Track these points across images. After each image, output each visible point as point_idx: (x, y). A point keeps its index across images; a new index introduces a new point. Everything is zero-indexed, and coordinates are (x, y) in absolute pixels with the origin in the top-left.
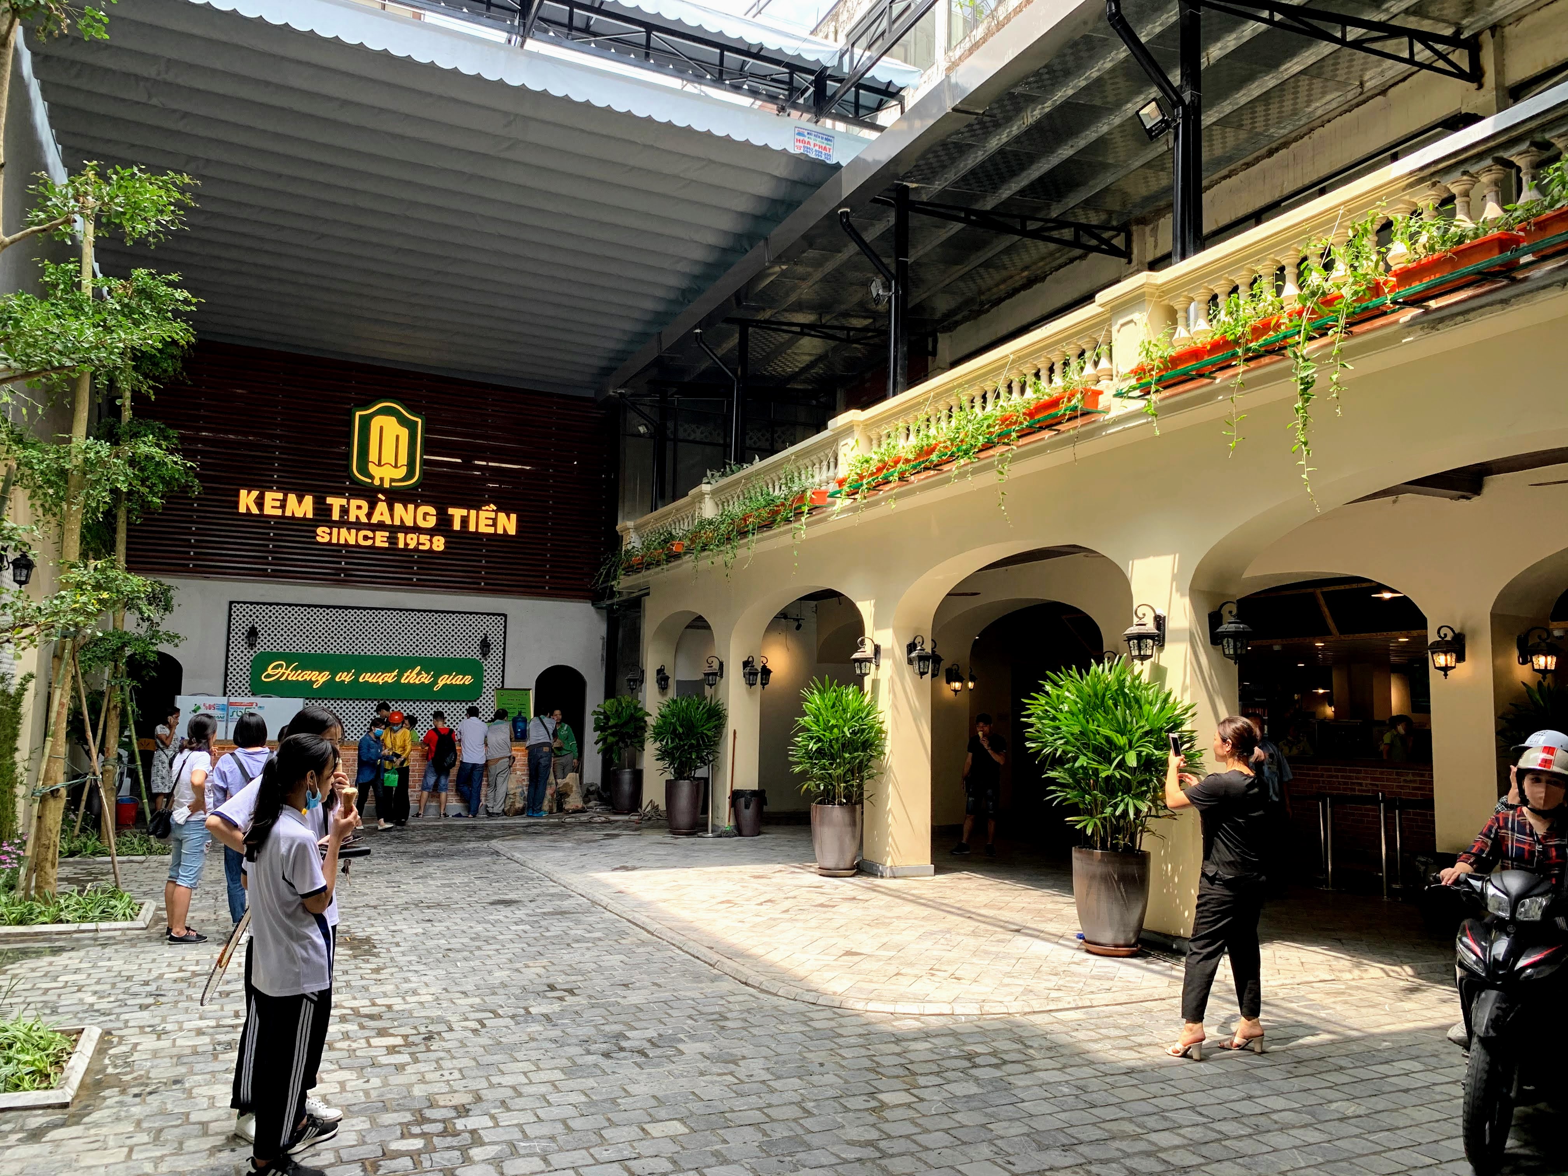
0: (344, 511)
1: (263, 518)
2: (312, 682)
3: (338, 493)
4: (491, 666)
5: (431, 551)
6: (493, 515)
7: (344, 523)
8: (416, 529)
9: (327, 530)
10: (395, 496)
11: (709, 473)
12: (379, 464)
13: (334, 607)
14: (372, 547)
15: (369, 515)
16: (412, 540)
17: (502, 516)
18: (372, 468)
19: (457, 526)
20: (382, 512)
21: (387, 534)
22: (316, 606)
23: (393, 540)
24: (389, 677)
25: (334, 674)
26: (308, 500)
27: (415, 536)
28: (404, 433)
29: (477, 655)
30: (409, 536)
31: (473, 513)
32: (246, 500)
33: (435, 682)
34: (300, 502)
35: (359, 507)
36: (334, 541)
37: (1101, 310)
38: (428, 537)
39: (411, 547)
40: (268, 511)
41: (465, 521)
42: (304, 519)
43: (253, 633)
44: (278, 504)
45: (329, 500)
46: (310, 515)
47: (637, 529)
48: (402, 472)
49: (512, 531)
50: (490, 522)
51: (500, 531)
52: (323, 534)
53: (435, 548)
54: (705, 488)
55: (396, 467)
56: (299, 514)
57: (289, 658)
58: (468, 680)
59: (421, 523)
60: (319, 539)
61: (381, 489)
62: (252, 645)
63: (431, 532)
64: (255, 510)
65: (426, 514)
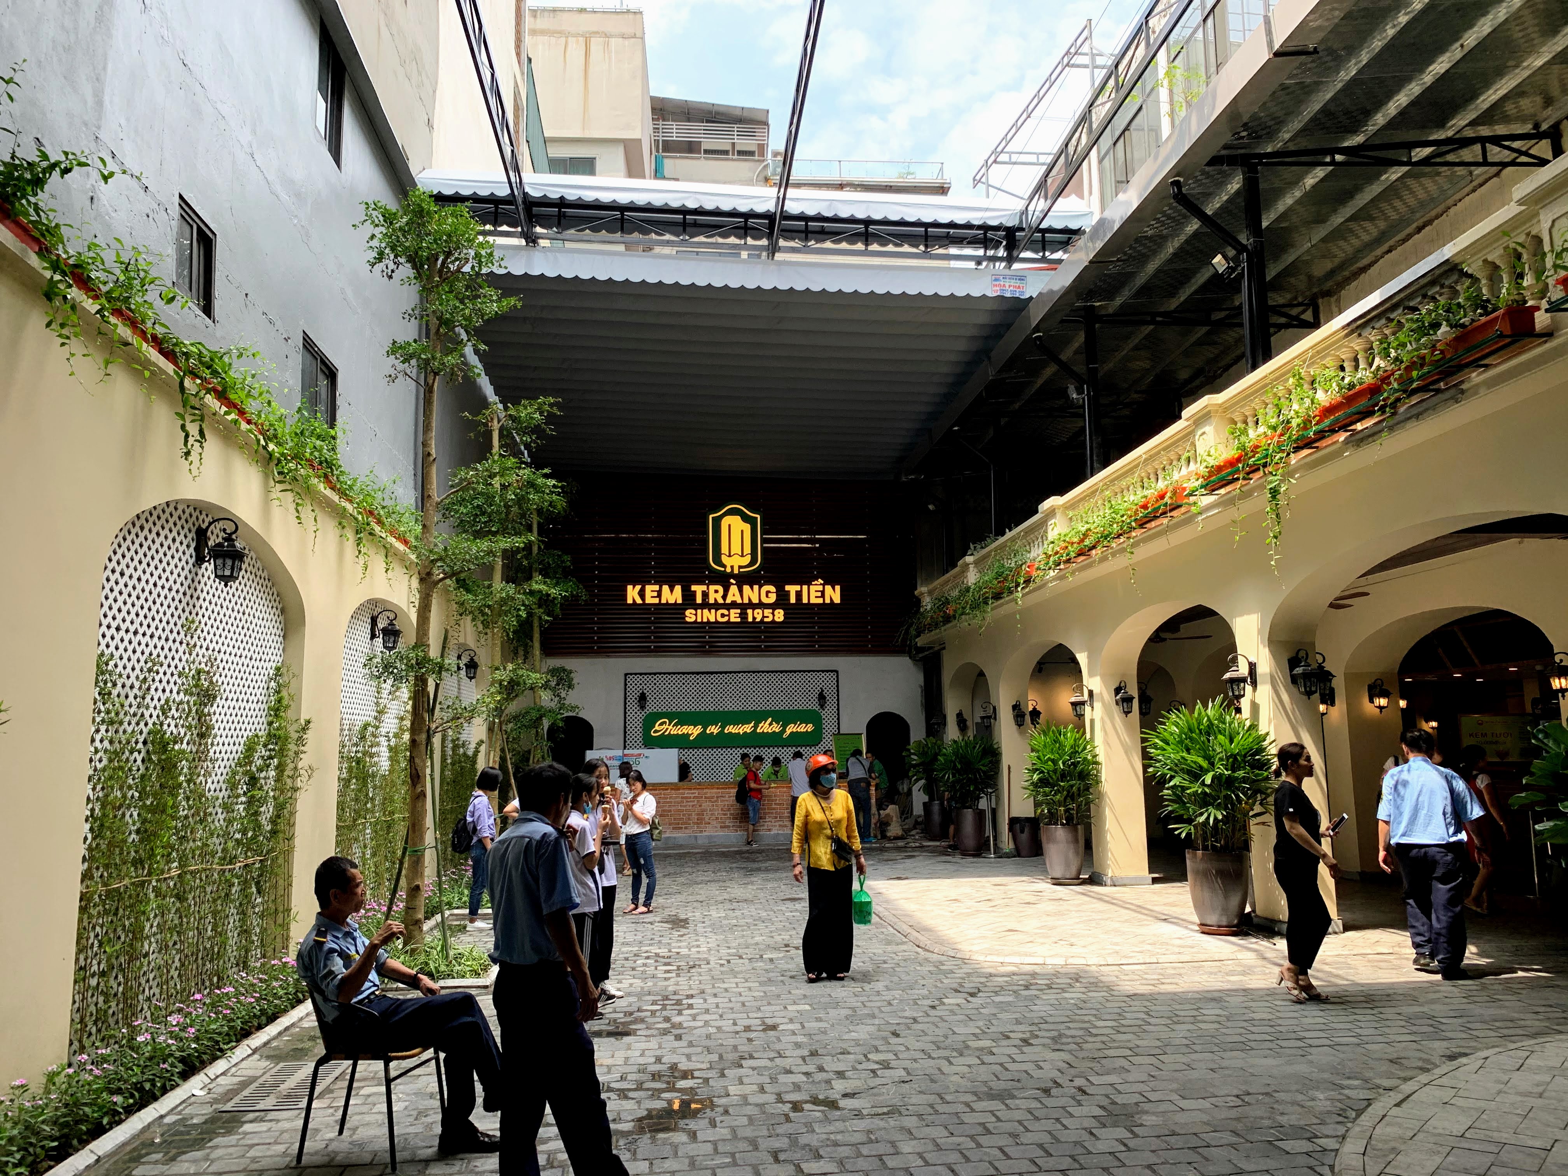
0: (705, 595)
1: (645, 608)
2: (688, 735)
3: (700, 582)
4: (828, 715)
5: (773, 622)
6: (820, 588)
7: (705, 605)
8: (761, 605)
9: (693, 611)
10: (745, 579)
11: (972, 546)
12: (730, 556)
13: (703, 673)
14: (728, 622)
15: (724, 597)
16: (758, 614)
17: (828, 588)
18: (725, 559)
19: (793, 600)
20: (734, 594)
21: (739, 611)
22: (688, 673)
23: (743, 615)
24: (748, 728)
25: (705, 728)
26: (678, 589)
27: (760, 611)
28: (747, 528)
29: (816, 707)
30: (756, 611)
31: (805, 587)
32: (632, 593)
33: (784, 731)
34: (672, 591)
35: (716, 591)
36: (699, 620)
37: (1187, 423)
38: (771, 611)
39: (758, 620)
40: (649, 600)
41: (799, 594)
42: (676, 604)
43: (643, 698)
44: (655, 594)
45: (693, 588)
46: (680, 601)
47: (930, 593)
48: (747, 560)
49: (837, 600)
50: (819, 594)
51: (828, 601)
52: (690, 616)
53: (777, 619)
54: (969, 559)
55: (742, 556)
56: (672, 601)
57: (670, 716)
58: (810, 728)
59: (765, 600)
60: (687, 619)
61: (732, 575)
62: (642, 707)
63: (773, 607)
64: (639, 601)
65: (768, 592)
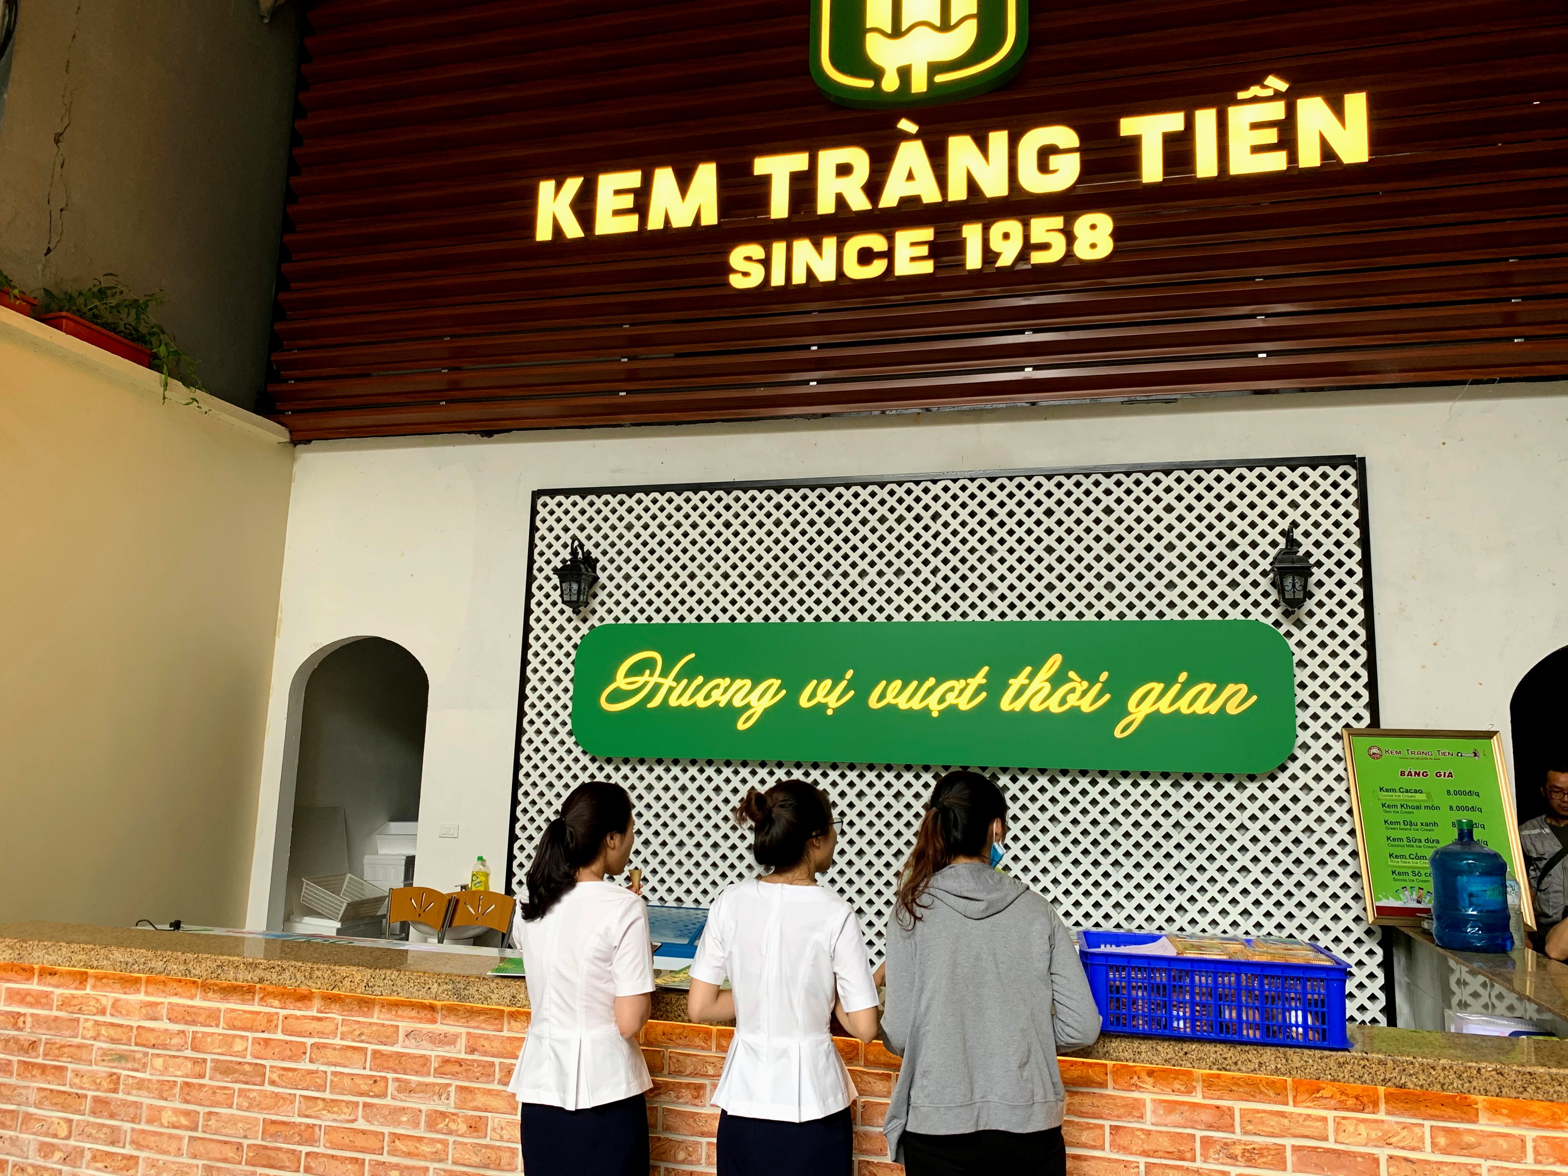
0: (804, 188)
2: (732, 713)
3: (785, 141)
4: (1319, 648)
5: (1069, 265)
6: (1277, 111)
7: (802, 224)
8: (1019, 204)
9: (759, 251)
12: (897, 32)
14: (886, 280)
15: (873, 189)
16: (1008, 240)
17: (1313, 108)
18: (876, 45)
19: (1152, 169)
20: (909, 173)
21: (927, 234)
23: (947, 250)
24: (963, 694)
25: (793, 687)
26: (705, 174)
27: (1013, 226)
29: (1263, 611)
30: (998, 228)
31: (1206, 119)
32: (553, 208)
33: (1118, 709)
34: (684, 184)
35: (844, 170)
36: (778, 279)
38: (1058, 222)
39: (1005, 260)
40: (605, 224)
41: (1179, 147)
44: (629, 201)
45: (762, 165)
46: (710, 218)
48: (963, 38)
49: (1355, 150)
50: (1271, 136)
51: (1310, 158)
52: (746, 267)
53: (1083, 252)
55: (945, 26)
56: (682, 220)
57: (669, 641)
58: (1236, 699)
59: (1034, 184)
60: (737, 282)
61: (904, 104)
62: (583, 609)
63: (1069, 204)
64: (573, 230)
65: (1045, 153)
